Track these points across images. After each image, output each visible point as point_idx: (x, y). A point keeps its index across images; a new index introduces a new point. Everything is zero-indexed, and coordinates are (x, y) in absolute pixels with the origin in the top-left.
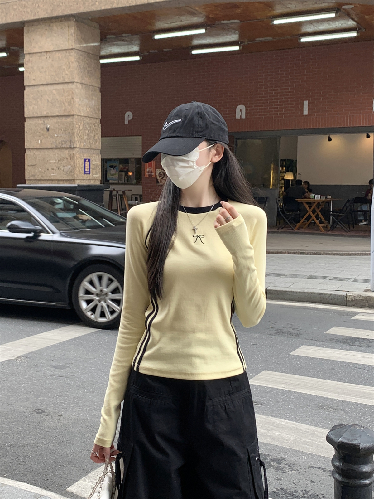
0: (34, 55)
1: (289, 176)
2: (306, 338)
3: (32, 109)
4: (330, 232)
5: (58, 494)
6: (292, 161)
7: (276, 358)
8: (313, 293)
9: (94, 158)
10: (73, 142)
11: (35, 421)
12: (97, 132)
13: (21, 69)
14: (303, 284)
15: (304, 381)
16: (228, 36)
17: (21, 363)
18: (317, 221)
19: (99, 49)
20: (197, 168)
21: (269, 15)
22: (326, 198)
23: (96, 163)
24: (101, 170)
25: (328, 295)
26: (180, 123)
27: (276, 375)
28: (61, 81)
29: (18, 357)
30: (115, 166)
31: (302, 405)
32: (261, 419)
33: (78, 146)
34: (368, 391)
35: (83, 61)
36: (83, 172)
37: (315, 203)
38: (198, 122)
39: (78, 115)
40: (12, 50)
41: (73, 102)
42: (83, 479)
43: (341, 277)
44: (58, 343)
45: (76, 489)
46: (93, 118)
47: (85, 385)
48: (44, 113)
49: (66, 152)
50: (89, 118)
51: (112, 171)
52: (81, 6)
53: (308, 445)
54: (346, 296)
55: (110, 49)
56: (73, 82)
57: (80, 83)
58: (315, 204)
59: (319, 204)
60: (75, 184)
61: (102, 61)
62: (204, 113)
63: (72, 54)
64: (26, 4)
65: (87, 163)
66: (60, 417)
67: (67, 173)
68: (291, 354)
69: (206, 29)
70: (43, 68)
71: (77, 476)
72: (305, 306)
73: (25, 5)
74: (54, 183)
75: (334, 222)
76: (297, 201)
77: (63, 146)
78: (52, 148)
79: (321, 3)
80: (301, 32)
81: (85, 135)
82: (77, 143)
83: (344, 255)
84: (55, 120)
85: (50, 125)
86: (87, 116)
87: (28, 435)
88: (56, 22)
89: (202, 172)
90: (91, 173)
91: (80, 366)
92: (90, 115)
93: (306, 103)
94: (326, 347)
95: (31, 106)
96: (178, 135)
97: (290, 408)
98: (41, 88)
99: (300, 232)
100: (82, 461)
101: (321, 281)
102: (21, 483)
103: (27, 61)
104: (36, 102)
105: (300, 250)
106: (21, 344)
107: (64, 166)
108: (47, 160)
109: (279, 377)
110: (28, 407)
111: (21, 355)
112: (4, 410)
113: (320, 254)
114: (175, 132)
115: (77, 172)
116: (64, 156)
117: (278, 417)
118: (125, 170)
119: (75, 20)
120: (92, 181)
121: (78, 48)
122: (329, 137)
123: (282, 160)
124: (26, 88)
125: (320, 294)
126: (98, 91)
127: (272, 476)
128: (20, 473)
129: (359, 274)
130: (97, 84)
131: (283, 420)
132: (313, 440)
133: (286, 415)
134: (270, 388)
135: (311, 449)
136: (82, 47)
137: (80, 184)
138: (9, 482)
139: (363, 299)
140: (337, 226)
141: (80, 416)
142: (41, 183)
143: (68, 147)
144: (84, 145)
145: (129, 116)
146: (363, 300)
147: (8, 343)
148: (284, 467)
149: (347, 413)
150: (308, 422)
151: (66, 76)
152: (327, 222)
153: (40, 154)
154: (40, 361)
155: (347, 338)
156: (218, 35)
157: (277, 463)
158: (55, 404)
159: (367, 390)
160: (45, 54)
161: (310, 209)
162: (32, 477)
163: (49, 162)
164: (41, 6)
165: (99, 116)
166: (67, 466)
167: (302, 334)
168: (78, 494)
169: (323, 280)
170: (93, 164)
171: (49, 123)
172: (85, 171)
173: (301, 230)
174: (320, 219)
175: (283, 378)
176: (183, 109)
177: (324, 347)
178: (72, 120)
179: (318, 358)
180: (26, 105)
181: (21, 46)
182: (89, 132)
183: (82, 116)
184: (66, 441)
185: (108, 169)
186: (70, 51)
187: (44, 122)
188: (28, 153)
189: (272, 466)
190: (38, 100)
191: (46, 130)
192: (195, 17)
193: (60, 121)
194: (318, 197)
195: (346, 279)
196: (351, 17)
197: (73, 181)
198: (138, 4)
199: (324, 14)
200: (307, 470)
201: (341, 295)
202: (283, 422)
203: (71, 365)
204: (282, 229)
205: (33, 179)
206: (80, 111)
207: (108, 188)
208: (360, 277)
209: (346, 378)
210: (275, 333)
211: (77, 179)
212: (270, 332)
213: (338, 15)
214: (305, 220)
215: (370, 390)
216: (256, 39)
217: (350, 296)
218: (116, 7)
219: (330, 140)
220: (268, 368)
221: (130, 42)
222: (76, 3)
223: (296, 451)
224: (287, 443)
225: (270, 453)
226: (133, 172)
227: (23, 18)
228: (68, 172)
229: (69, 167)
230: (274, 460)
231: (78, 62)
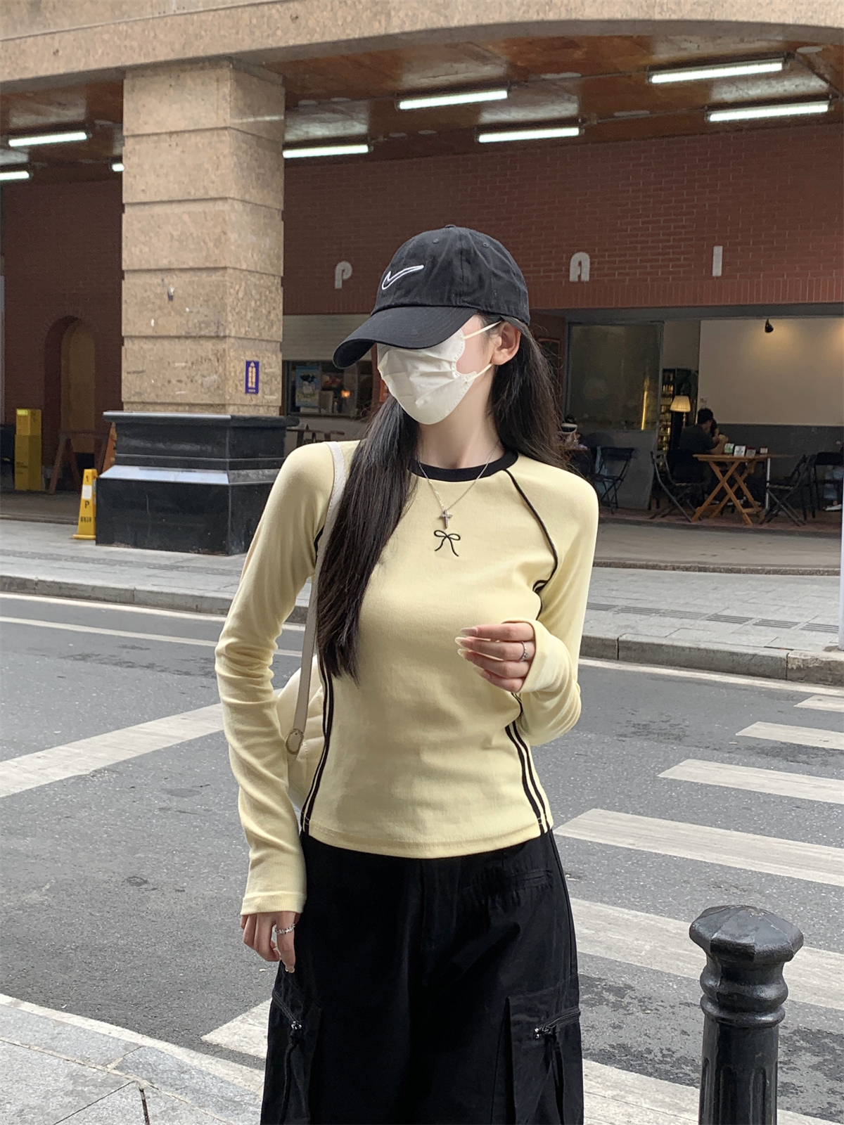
0: (145, 138)
1: (681, 405)
2: (698, 744)
3: (138, 253)
4: (765, 526)
5: (181, 1046)
6: (688, 372)
7: (626, 784)
8: (718, 651)
9: (266, 359)
10: (222, 325)
11: (127, 899)
12: (274, 305)
13: (117, 168)
14: (699, 632)
15: (682, 832)
16: (556, 107)
17: (103, 782)
18: (738, 503)
19: (283, 127)
20: (460, 378)
21: (641, 63)
22: (758, 453)
23: (271, 370)
24: (280, 386)
25: (749, 657)
26: (423, 274)
27: (620, 819)
28: (200, 194)
29: (95, 771)
30: (313, 377)
31: (672, 882)
32: (580, 908)
33: (233, 334)
34: (817, 855)
35: (247, 155)
36: (243, 389)
37: (733, 463)
38: (462, 271)
39: (234, 269)
40: (98, 128)
41: (226, 240)
42: (240, 1018)
43: (778, 619)
44: (178, 745)
45: (226, 1039)
46: (266, 274)
47: (233, 830)
48: (164, 263)
49: (209, 345)
50: (257, 275)
51: (307, 388)
52: (246, 37)
53: (681, 961)
54: (787, 660)
55: (305, 130)
56: (224, 199)
57: (241, 201)
58: (736, 465)
59: (742, 467)
60: (225, 413)
61: (288, 154)
62: (475, 252)
63: (224, 138)
64: (130, 31)
65: (252, 370)
66: (180, 894)
67: (209, 391)
68: (661, 775)
69: (509, 91)
70: (162, 166)
71: (225, 1011)
72: (700, 679)
73: (127, 31)
74: (182, 412)
75: (772, 504)
76: (696, 458)
77: (202, 333)
78: (179, 337)
79: (754, 41)
80: (712, 101)
81: (248, 309)
82: (231, 326)
83: (789, 574)
84: (187, 277)
85: (176, 288)
86: (253, 269)
87: (113, 927)
88: (192, 69)
89: (469, 385)
90: (260, 392)
91: (222, 791)
92: (260, 268)
93: (718, 251)
94: (738, 764)
95: (136, 246)
96: (418, 300)
97: (642, 886)
98: (157, 210)
99: (703, 527)
100: (231, 982)
101: (737, 626)
102: (98, 1022)
103: (130, 153)
104: (147, 239)
105: (699, 563)
106: (101, 743)
107: (204, 376)
108: (169, 363)
109: (624, 823)
110: (114, 873)
111: (103, 766)
112: (66, 877)
113: (739, 571)
114: (408, 295)
115: (230, 388)
116: (203, 354)
117: (615, 904)
118: (334, 386)
119: (231, 66)
120: (261, 408)
121: (237, 127)
122: (767, 323)
123: (665, 371)
124: (127, 209)
125: (733, 654)
126: (278, 217)
127: (604, 1020)
128: (96, 1002)
129: (816, 614)
130: (276, 201)
131: (626, 911)
132: (691, 951)
133: (632, 900)
134: (601, 844)
135: (687, 968)
136: (246, 123)
137: (237, 414)
138: (71, 1019)
139: (822, 665)
140: (780, 513)
141: (222, 892)
142: (154, 411)
143: (213, 334)
144: (246, 332)
145: (343, 271)
146: (822, 669)
147: (76, 742)
148: (629, 1003)
149: (769, 897)
150: (682, 915)
151: (211, 185)
152: (760, 504)
153: (152, 349)
154: (141, 779)
155: (782, 746)
156: (534, 104)
157: (615, 995)
158: (169, 867)
159: (815, 852)
160: (167, 137)
161: (724, 476)
162: (120, 1012)
163: (172, 365)
164: (161, 37)
165: (279, 272)
166: (197, 992)
167: (688, 736)
168: (232, 1047)
169: (741, 626)
170: (265, 373)
171: (175, 284)
172: (247, 388)
173: (705, 522)
174: (745, 498)
175: (634, 824)
176: (427, 242)
177: (732, 764)
178: (221, 278)
179: (716, 786)
180: (126, 245)
181: (118, 119)
182: (258, 303)
183: (243, 270)
184: (193, 941)
185: (297, 384)
186: (221, 132)
187: (163, 280)
188: (127, 344)
189: (606, 1000)
190: (152, 235)
191: (166, 297)
192: (487, 64)
193: (196, 279)
194: (740, 451)
195: (789, 624)
196: (816, 71)
197: (222, 407)
198: (366, 35)
199: (759, 64)
200: (676, 1010)
201: (776, 658)
202: (627, 914)
203: (204, 788)
204: (663, 516)
205: (137, 400)
206: (238, 260)
207: (295, 426)
208: (818, 621)
209: (773, 828)
210: (633, 733)
211: (230, 404)
212: (622, 730)
213: (788, 67)
214: (715, 499)
215: (820, 853)
216: (616, 114)
217: (794, 658)
218: (320, 41)
219: (769, 329)
220: (604, 803)
221: (349, 115)
222: (234, 31)
223: (656, 972)
224: (636, 956)
225: (603, 975)
226: (352, 392)
227: (123, 59)
228: (212, 389)
229: (215, 377)
230: (610, 989)
231: (236, 155)
